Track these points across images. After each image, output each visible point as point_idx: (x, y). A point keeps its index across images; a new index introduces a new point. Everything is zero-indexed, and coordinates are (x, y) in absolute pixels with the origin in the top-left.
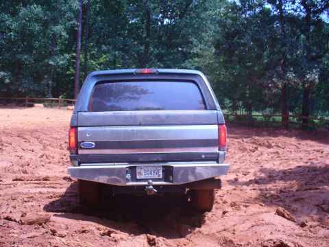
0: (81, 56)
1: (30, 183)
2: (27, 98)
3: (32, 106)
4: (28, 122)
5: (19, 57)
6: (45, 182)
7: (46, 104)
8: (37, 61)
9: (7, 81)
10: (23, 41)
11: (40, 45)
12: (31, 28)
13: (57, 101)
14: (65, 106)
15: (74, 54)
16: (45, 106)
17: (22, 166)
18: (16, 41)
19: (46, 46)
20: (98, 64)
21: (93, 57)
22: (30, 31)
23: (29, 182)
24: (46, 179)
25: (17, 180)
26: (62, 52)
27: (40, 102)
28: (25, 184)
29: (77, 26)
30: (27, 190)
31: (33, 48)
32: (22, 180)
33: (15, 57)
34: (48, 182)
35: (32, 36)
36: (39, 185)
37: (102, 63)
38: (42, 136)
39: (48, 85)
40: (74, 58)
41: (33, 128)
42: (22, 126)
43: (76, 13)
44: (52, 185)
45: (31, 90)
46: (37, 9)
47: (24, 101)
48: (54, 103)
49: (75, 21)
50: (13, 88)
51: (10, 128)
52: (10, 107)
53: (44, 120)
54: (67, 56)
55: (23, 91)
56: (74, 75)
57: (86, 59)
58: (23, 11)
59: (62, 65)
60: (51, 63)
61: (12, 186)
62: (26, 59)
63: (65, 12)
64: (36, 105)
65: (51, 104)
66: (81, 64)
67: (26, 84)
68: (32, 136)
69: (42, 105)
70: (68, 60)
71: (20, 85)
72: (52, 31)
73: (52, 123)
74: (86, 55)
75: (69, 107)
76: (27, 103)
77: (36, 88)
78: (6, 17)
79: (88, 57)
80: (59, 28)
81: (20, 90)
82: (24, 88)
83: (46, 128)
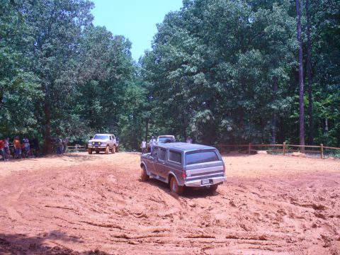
0: (305, 98)
1: (244, 242)
2: (250, 145)
3: (255, 153)
4: (251, 170)
5: (240, 103)
6: (261, 241)
7: (270, 150)
8: (258, 106)
9: (230, 129)
10: (243, 87)
11: (261, 90)
12: (251, 73)
13: (282, 147)
14: (290, 152)
15: (297, 96)
16: (268, 153)
17: (241, 219)
18: (236, 88)
19: (267, 90)
20: (325, 105)
21: (318, 98)
22: (249, 76)
23: (243, 240)
24: (262, 238)
25: (230, 237)
26: (284, 95)
27: (263, 149)
28: (238, 243)
29: (298, 67)
30: (239, 251)
31: (254, 93)
32: (236, 238)
33: (236, 104)
34: (264, 242)
35: (253, 81)
36: (253, 246)
37: (328, 104)
38: (265, 186)
39: (271, 131)
40: (297, 100)
41: (255, 177)
42: (244, 175)
43: (296, 54)
44: (269, 247)
45: (254, 137)
46: (256, 54)
47: (247, 148)
48: (278, 149)
49: (295, 62)
50: (235, 135)
51: (232, 176)
52: (234, 155)
53: (267, 168)
54: (290, 99)
55: (246, 138)
56: (298, 119)
57: (311, 101)
58: (242, 57)
59: (285, 108)
60: (274, 107)
61: (224, 245)
62: (247, 105)
63: (285, 53)
64: (260, 152)
65: (274, 151)
66: (305, 107)
67: (249, 131)
68: (253, 185)
69: (265, 152)
70: (291, 103)
71: (242, 133)
72: (273, 74)
73: (276, 172)
74: (310, 97)
75: (295, 153)
76: (250, 150)
77: (259, 135)
78: (226, 65)
79: (312, 99)
80: (279, 71)
81: (243, 137)
82: (246, 135)
83: (268, 177)
